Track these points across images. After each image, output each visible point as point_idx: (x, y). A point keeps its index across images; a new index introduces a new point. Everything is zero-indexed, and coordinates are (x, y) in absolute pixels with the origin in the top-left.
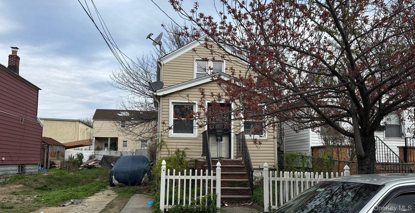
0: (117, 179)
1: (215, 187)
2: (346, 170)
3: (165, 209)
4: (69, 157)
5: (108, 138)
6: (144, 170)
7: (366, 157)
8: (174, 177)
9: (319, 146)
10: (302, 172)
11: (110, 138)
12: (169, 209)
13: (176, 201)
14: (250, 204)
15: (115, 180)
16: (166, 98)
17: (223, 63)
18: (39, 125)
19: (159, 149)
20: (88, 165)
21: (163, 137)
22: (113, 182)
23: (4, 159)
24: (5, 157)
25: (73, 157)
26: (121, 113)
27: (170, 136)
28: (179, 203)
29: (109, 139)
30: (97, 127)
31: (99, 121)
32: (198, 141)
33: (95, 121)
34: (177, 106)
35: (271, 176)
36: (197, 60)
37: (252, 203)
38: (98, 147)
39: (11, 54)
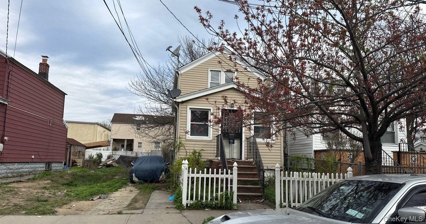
0: (136, 177)
1: (231, 186)
2: (350, 171)
3: (187, 204)
4: (89, 156)
5: (124, 140)
6: (161, 169)
7: (373, 160)
8: (195, 175)
9: (322, 150)
10: (310, 173)
11: (127, 139)
12: (190, 204)
13: (197, 197)
14: (262, 201)
15: (135, 178)
16: (185, 104)
17: (234, 74)
18: (64, 127)
19: (178, 150)
20: (107, 164)
21: (181, 139)
22: (134, 179)
23: (33, 157)
24: (34, 155)
25: (92, 156)
26: (137, 117)
27: (187, 138)
28: (199, 199)
29: (126, 141)
30: (115, 130)
31: (117, 124)
32: (213, 144)
33: (113, 124)
34: (193, 112)
35: (282, 175)
36: (211, 70)
37: (263, 200)
38: (115, 147)
39: (42, 62)
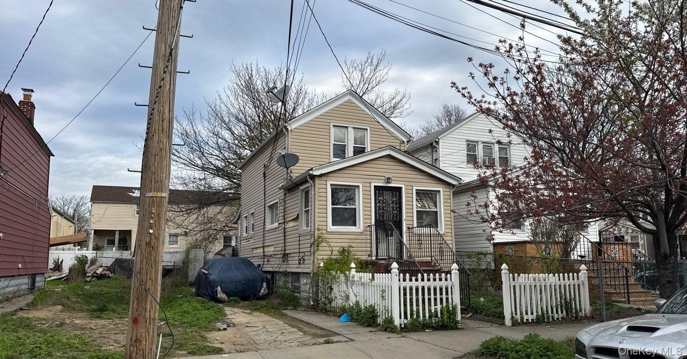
0: (224, 292)
2: (584, 270)
3: (401, 325)
5: (115, 231)
7: (670, 256)
8: (408, 284)
9: (507, 242)
11: (120, 231)
12: (405, 324)
14: (468, 316)
15: (221, 293)
17: (366, 131)
18: (47, 211)
20: (97, 274)
21: (321, 231)
23: (20, 266)
24: (21, 263)
25: (60, 261)
26: (134, 193)
27: (329, 230)
28: (415, 317)
29: (117, 233)
30: (99, 214)
32: (364, 237)
33: (94, 204)
34: (335, 190)
35: (511, 279)
36: (334, 126)
37: (470, 314)
38: (96, 245)
39: (22, 100)
